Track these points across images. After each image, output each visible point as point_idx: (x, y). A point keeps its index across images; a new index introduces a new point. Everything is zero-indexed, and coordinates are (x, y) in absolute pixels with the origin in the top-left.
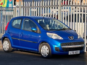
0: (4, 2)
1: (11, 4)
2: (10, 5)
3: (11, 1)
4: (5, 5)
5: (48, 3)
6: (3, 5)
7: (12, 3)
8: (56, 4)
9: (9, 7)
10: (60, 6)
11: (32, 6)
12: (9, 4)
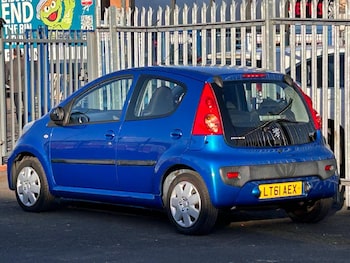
0: (63, 10)
1: (89, 18)
2: (87, 22)
3: (90, 3)
4: (67, 22)
5: (223, 13)
6: (60, 21)
7: (92, 12)
8: (253, 17)
9: (83, 28)
10: (267, 22)
11: (159, 24)
12: (83, 17)
